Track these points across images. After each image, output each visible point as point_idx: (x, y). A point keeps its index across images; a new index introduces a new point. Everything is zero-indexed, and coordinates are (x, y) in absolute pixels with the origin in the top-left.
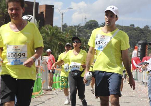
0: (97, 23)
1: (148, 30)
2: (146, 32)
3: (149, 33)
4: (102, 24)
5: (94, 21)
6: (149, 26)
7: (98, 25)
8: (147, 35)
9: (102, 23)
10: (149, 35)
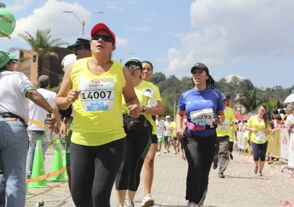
0: (164, 76)
1: (224, 83)
2: (223, 86)
3: (226, 88)
4: (170, 78)
5: (161, 73)
6: (226, 79)
7: (165, 78)
8: (224, 90)
9: (170, 76)
10: (226, 89)
